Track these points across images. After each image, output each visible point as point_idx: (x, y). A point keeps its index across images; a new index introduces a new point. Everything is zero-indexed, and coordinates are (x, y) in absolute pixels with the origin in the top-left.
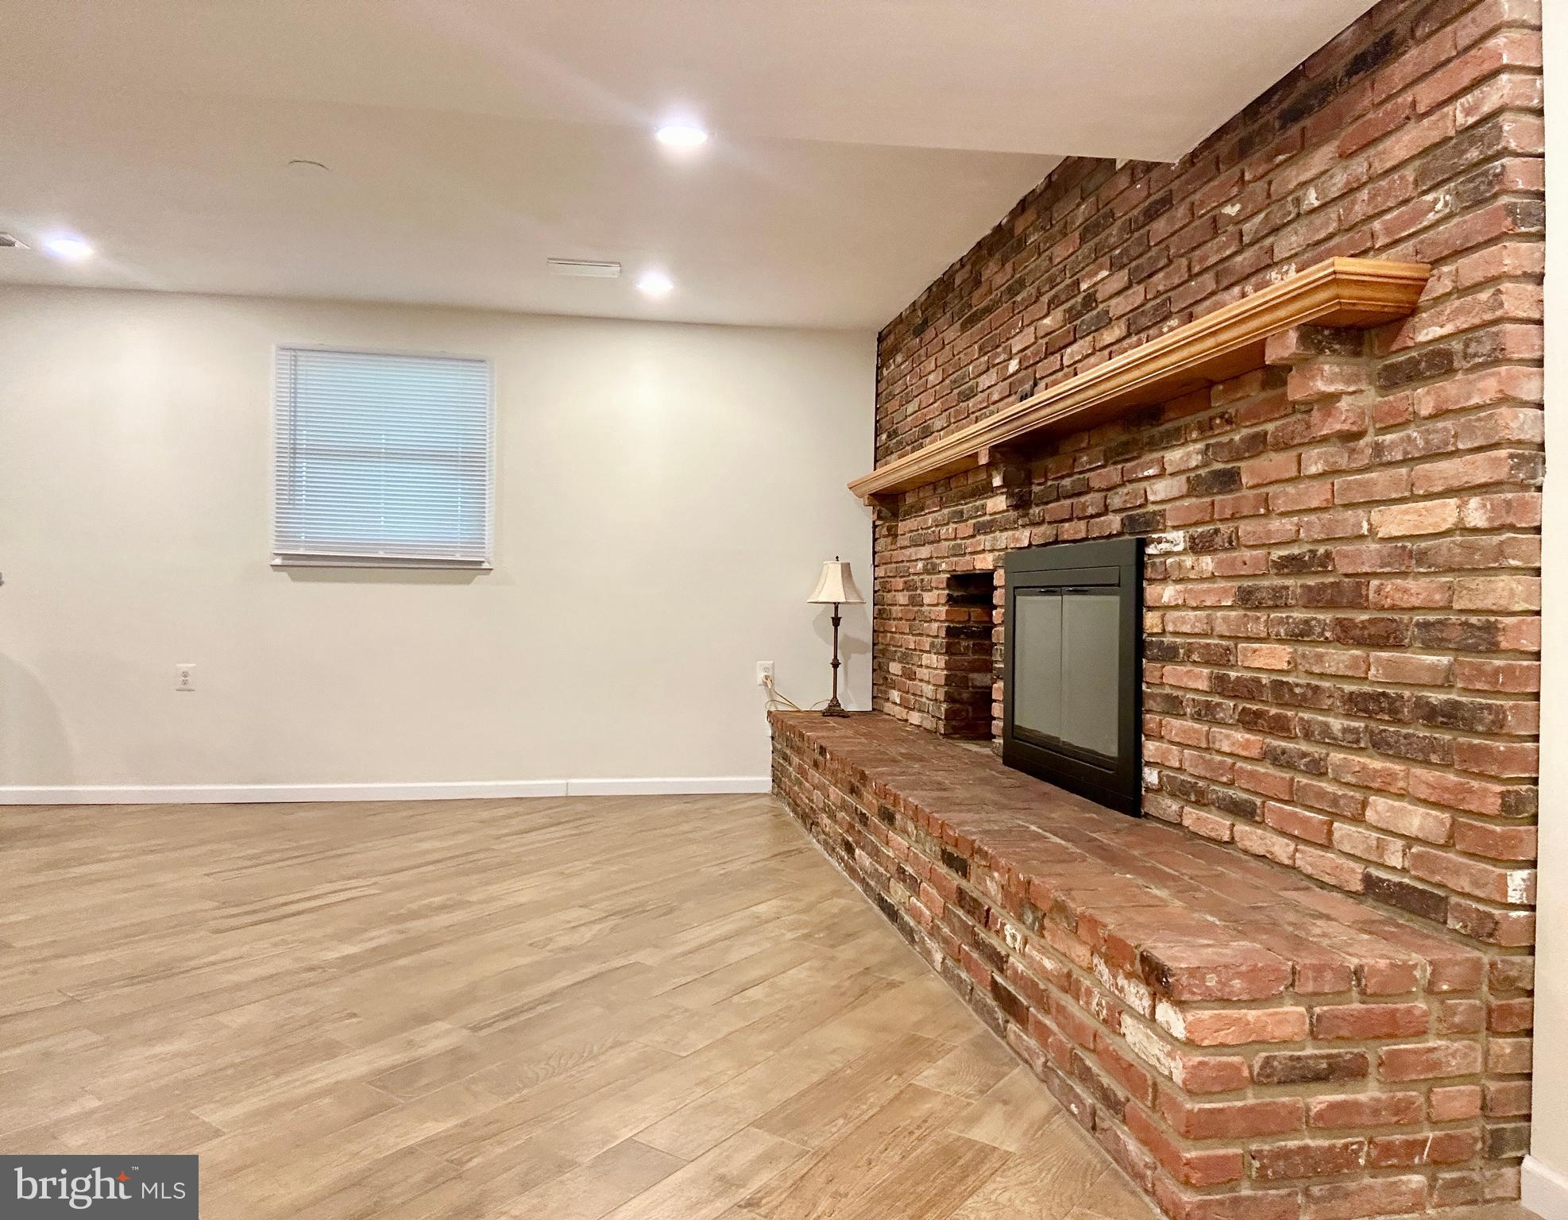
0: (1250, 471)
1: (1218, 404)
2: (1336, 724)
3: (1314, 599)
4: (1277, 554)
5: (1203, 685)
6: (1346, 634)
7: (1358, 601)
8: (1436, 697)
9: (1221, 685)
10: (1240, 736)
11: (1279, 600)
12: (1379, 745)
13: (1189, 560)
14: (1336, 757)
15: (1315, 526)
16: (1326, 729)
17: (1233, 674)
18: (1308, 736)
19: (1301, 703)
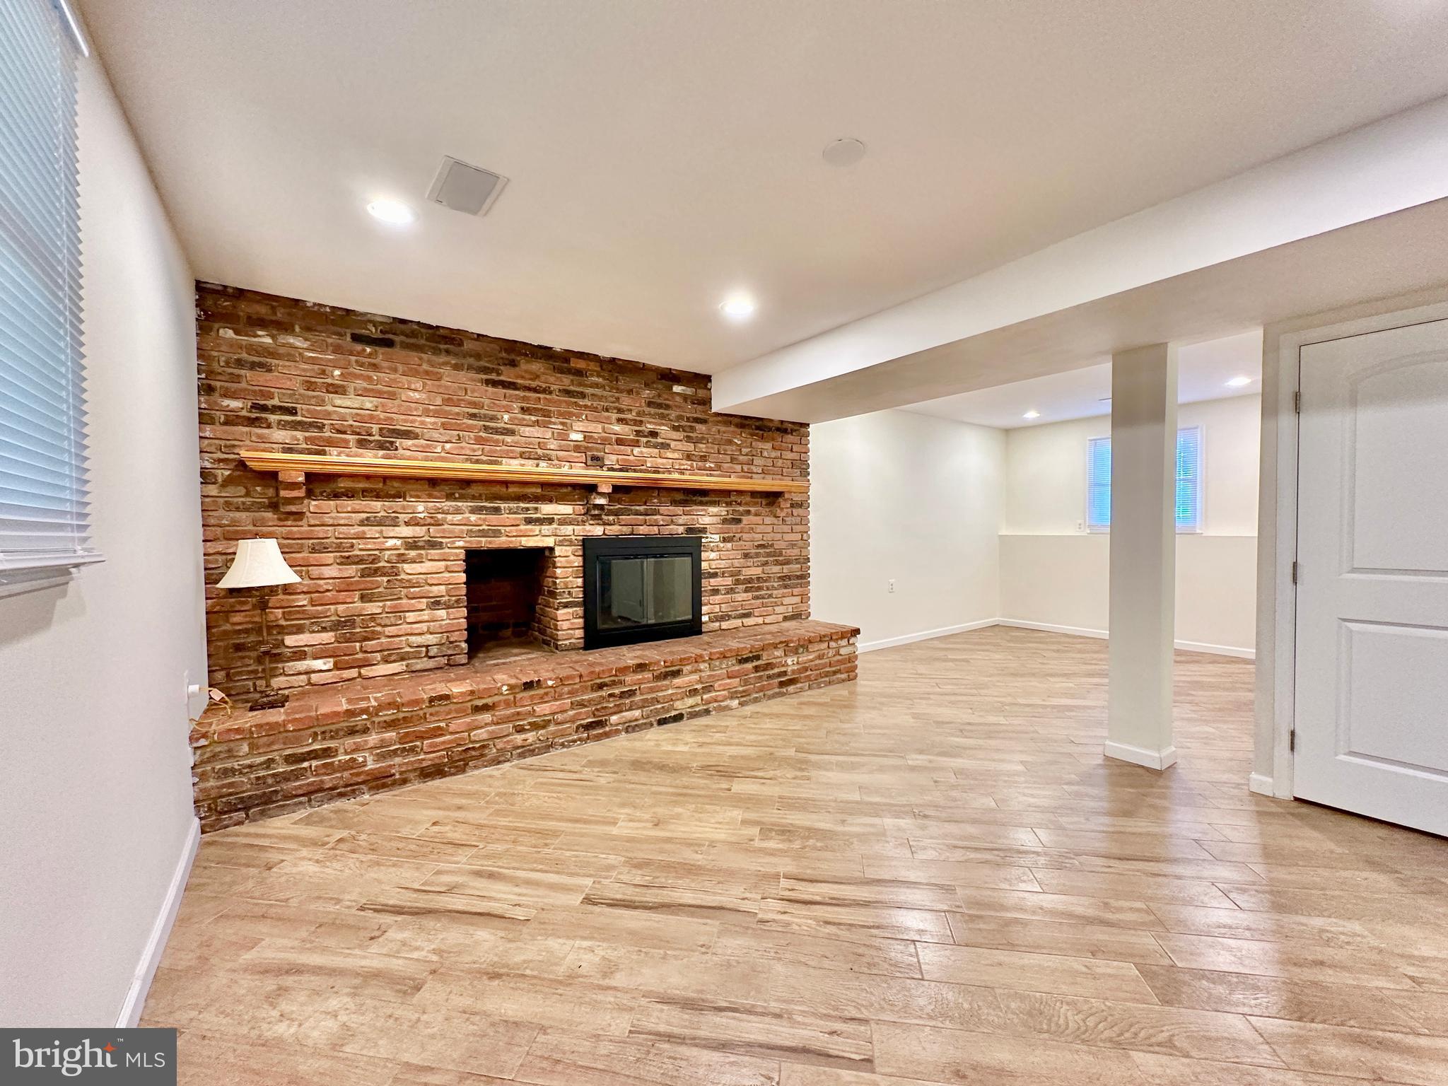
0: (745, 519)
1: (733, 498)
2: (776, 584)
3: (768, 555)
4: (756, 544)
5: (730, 583)
6: (777, 563)
7: (781, 555)
8: (798, 574)
9: (738, 582)
10: (745, 595)
11: (757, 555)
12: (786, 587)
13: (722, 545)
14: (775, 592)
15: (768, 537)
16: (773, 586)
17: (742, 578)
18: (768, 589)
19: (766, 581)
